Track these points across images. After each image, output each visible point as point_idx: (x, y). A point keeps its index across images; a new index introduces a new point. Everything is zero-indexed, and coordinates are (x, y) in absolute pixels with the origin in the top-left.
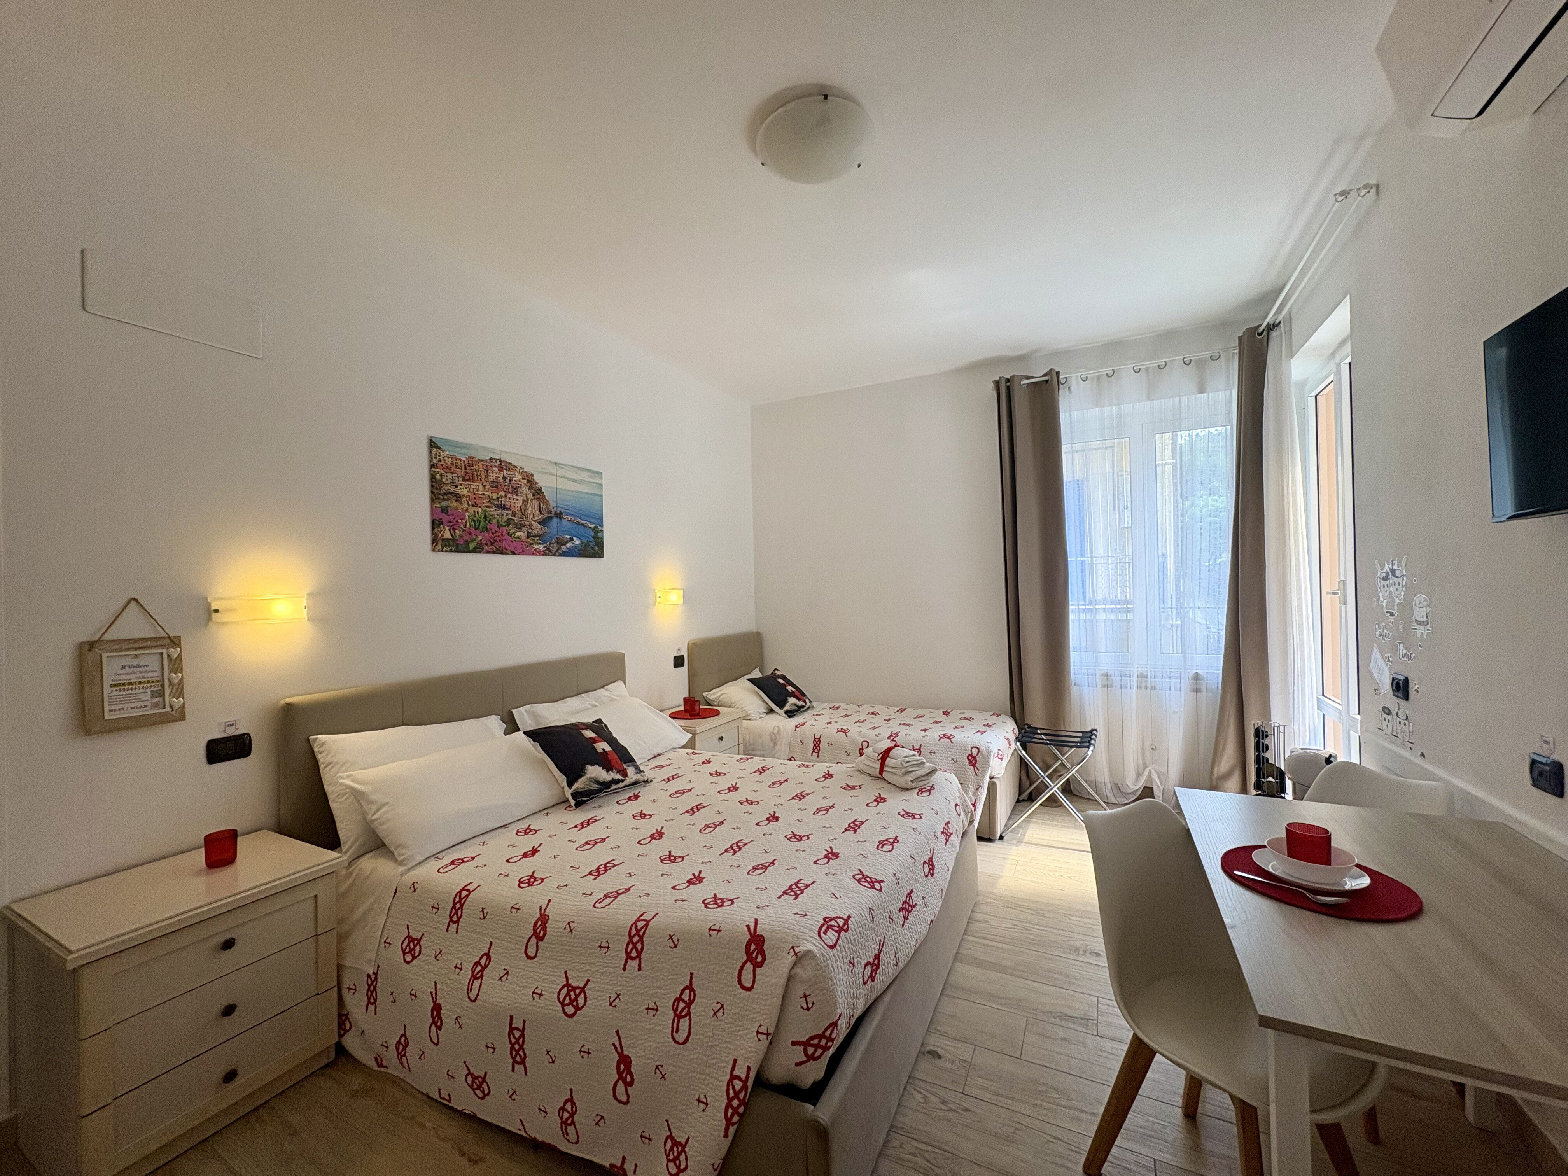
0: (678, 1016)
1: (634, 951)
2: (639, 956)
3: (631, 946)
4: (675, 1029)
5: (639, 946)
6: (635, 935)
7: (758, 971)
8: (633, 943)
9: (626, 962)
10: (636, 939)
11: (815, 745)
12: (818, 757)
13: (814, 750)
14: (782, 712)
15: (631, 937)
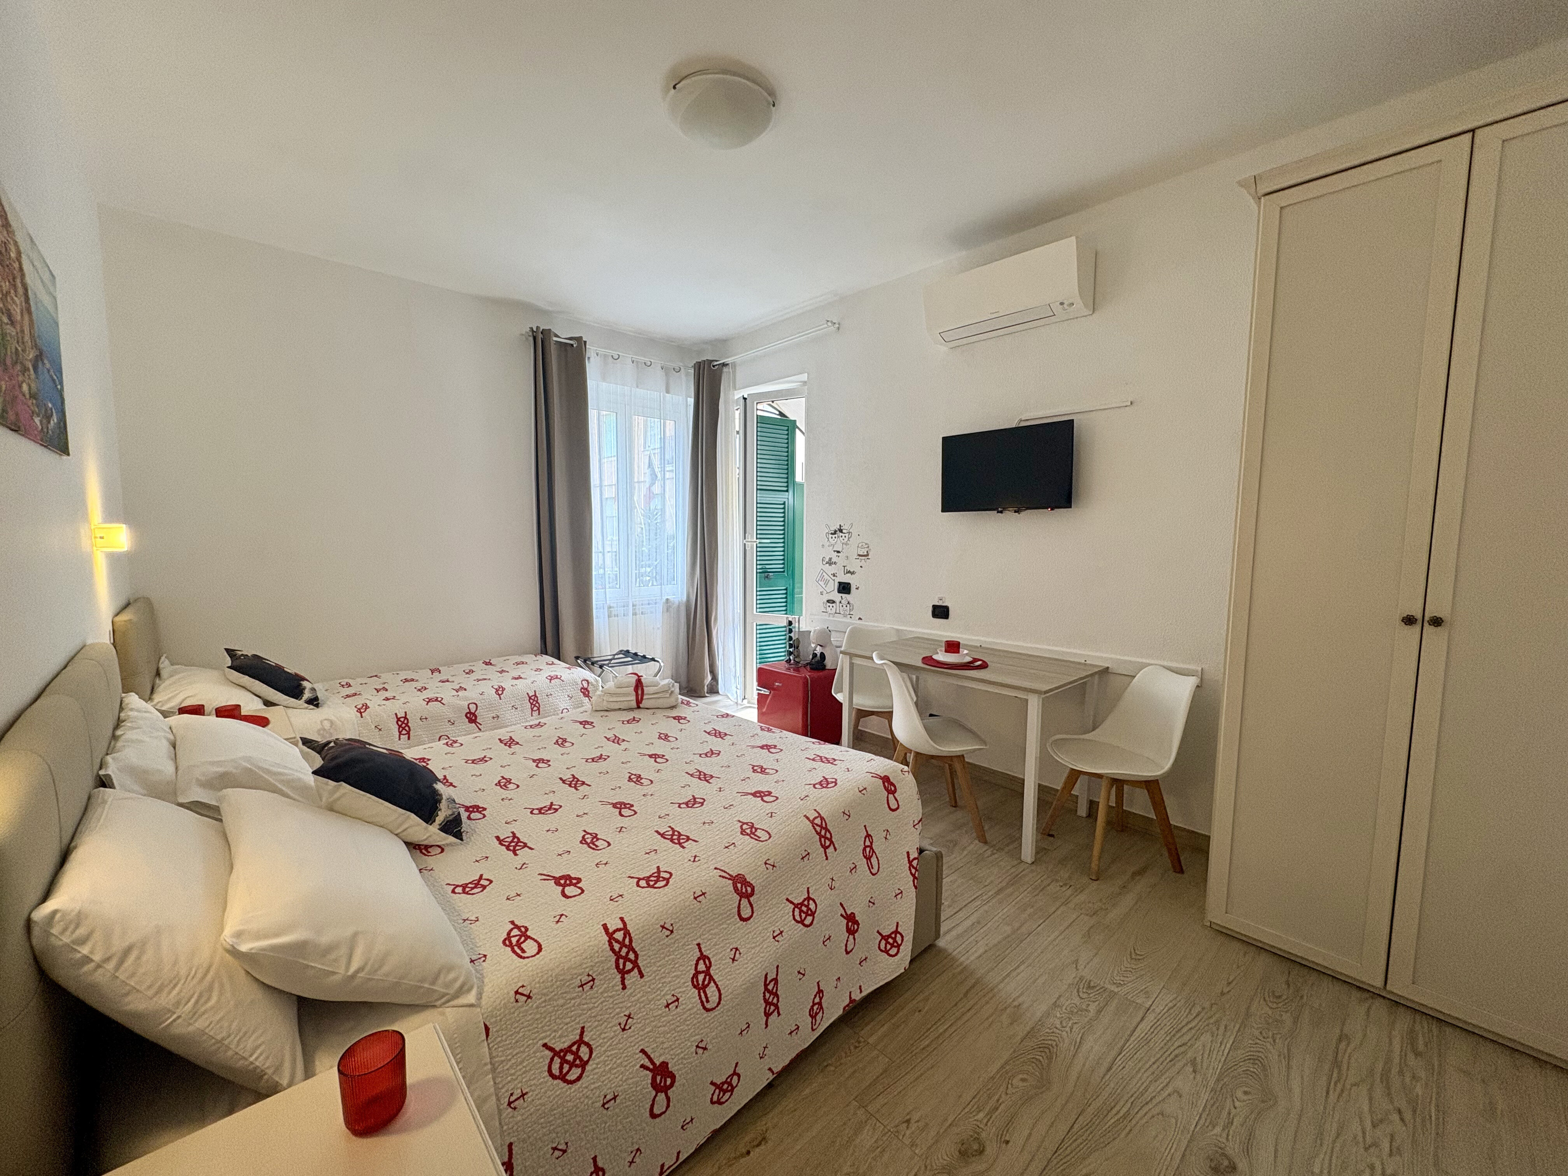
0: (868, 858)
1: (827, 841)
2: (832, 842)
3: (823, 840)
4: (870, 867)
5: (828, 835)
6: (821, 830)
7: (896, 795)
8: (823, 837)
9: (825, 853)
10: (823, 833)
11: (400, 726)
12: (409, 738)
13: (400, 733)
14: (301, 703)
15: (818, 834)
